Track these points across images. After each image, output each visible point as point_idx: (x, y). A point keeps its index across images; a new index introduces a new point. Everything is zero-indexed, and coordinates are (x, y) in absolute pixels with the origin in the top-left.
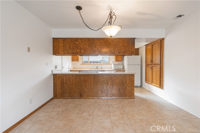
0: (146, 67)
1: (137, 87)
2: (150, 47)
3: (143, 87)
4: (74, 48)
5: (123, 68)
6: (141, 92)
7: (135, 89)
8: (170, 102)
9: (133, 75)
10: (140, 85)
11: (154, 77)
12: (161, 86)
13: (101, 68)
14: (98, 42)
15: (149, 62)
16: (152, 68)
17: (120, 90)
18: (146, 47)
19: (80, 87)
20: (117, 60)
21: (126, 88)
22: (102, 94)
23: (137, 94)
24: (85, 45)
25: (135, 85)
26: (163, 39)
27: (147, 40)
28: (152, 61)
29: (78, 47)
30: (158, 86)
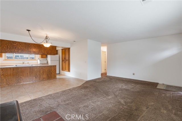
0: (62, 61)
1: (57, 74)
2: (64, 51)
3: (61, 73)
4: (12, 48)
5: (47, 63)
6: (59, 76)
7: (57, 75)
8: (71, 76)
9: (55, 66)
10: (59, 73)
11: (66, 67)
12: (69, 71)
13: (28, 63)
14: (33, 46)
15: (64, 59)
16: (65, 62)
17: (48, 75)
18: (62, 50)
19: (17, 77)
20: (42, 57)
21: (52, 73)
22: (36, 79)
23: (58, 77)
24: (22, 47)
25: (57, 73)
26: (70, 48)
27: (62, 47)
28: (65, 58)
29: (16, 48)
30: (68, 71)
